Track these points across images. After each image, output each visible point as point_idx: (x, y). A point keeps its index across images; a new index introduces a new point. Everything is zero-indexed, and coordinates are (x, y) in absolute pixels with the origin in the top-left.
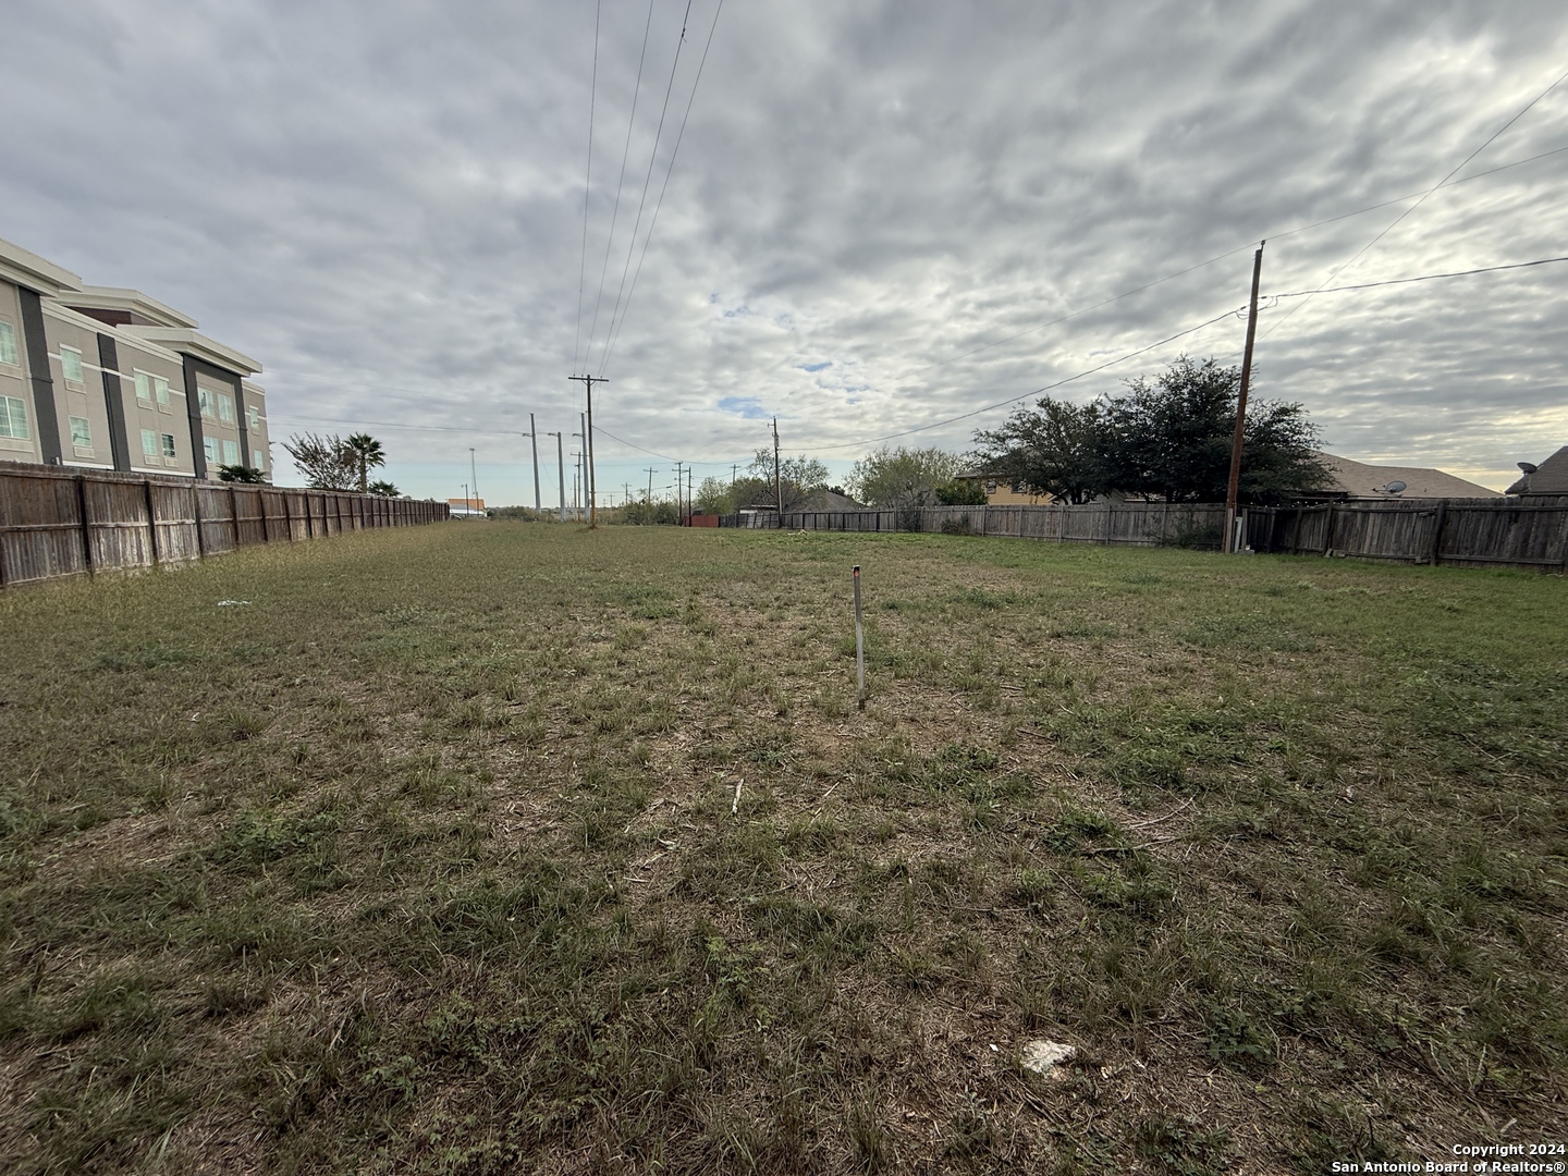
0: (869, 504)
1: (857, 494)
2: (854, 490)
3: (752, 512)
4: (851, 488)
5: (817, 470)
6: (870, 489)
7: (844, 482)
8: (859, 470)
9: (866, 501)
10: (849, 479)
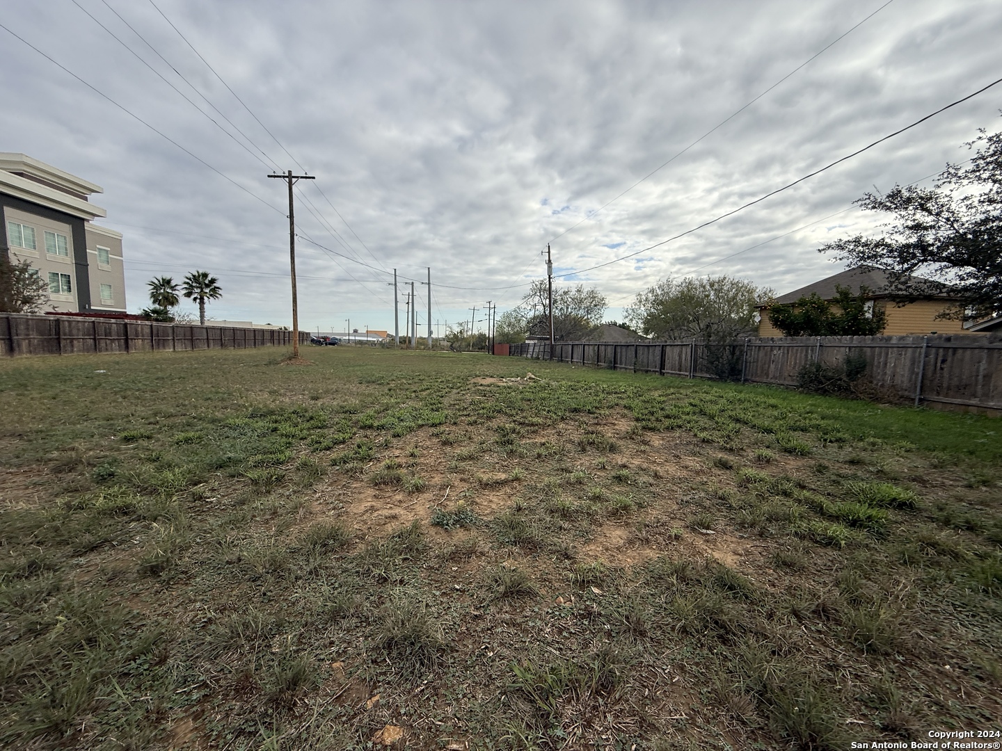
0: (650, 336)
1: (637, 325)
2: (634, 322)
3: (532, 342)
4: (631, 320)
5: (595, 302)
6: (651, 323)
7: (625, 313)
8: (640, 302)
9: (646, 331)
10: (630, 311)
